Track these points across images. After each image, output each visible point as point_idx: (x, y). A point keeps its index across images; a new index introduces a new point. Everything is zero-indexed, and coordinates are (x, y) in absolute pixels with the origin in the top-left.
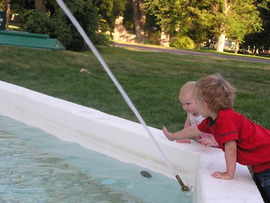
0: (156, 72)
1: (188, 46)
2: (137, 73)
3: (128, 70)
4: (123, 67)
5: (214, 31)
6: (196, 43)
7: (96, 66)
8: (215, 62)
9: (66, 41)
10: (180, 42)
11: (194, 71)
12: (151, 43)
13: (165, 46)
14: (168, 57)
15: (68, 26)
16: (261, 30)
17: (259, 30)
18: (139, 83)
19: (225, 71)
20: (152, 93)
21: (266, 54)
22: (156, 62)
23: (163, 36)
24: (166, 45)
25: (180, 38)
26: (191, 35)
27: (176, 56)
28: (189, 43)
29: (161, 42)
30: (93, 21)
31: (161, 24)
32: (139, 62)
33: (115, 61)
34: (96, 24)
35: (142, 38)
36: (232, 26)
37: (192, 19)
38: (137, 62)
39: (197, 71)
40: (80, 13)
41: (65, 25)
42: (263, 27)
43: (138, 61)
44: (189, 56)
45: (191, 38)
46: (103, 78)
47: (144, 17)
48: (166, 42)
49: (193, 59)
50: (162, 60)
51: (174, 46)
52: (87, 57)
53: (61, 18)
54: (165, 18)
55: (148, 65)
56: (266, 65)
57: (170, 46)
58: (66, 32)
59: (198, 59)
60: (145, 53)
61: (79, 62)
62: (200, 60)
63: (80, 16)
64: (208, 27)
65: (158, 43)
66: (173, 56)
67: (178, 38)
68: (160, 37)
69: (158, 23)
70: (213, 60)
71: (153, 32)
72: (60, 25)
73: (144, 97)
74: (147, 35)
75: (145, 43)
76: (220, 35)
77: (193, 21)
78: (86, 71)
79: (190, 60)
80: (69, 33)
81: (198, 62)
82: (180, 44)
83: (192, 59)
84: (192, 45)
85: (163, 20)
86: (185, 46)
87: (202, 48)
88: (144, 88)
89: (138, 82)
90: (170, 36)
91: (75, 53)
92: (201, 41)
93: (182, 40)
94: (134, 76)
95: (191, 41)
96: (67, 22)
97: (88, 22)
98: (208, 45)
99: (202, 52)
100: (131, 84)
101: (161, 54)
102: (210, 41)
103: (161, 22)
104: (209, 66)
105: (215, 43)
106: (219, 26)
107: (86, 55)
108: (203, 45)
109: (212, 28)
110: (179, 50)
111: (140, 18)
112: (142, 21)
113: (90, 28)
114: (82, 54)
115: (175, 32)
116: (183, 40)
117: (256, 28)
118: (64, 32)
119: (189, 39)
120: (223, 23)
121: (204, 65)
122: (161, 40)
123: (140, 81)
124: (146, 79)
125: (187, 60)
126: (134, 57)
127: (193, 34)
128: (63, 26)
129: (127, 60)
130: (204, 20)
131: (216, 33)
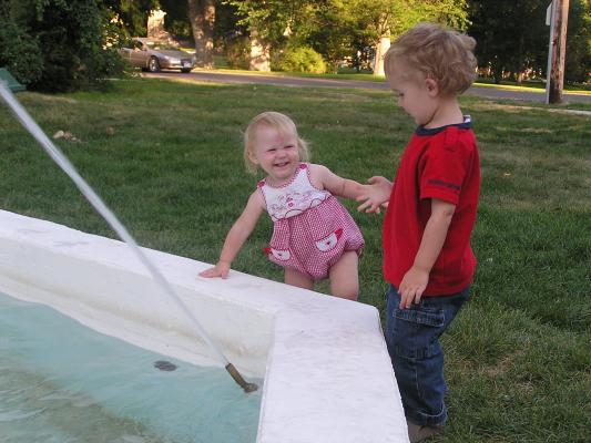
0: (228, 129)
1: (311, 67)
2: (184, 134)
3: (165, 129)
4: (154, 123)
5: (366, 32)
6: (328, 60)
7: (92, 123)
8: (367, 100)
9: (32, 71)
10: (294, 59)
11: (316, 122)
12: (230, 65)
13: (262, 70)
14: (266, 94)
15: (34, 37)
16: (467, 24)
17: (464, 24)
18: (186, 155)
19: (388, 117)
20: (212, 176)
21: (483, 76)
22: (234, 107)
23: (256, 50)
24: (264, 69)
25: (294, 51)
26: (317, 43)
27: (282, 92)
28: (313, 62)
29: (252, 62)
30: (89, 24)
31: (248, 24)
32: (196, 110)
33: (140, 109)
34: (96, 31)
35: (209, 57)
36: (403, 19)
37: (315, 8)
38: (191, 109)
39: (324, 122)
40: (58, 8)
41: (28, 36)
42: (470, 18)
43: (194, 106)
44: (312, 89)
45: (317, 49)
46: (106, 148)
47: (212, 9)
48: (262, 61)
49: (321, 95)
50: (248, 102)
51: (281, 70)
52: (73, 105)
53: (17, 21)
54: (256, 9)
55: (214, 115)
56: (477, 99)
57: (273, 70)
58: (28, 50)
59: (331, 93)
60: (214, 87)
61: (53, 117)
62: (334, 97)
63: (59, 13)
64: (351, 23)
65: (246, 66)
66: (277, 91)
67: (289, 53)
68: (249, 51)
69: (240, 22)
70: (364, 94)
71: (234, 41)
72: (14, 36)
73: (191, 188)
74: (220, 49)
75: (217, 66)
76: (378, 40)
77: (318, 13)
78: (68, 135)
79: (312, 99)
80: (36, 54)
81: (330, 102)
82: (294, 64)
83: (317, 95)
84: (320, 66)
85: (253, 14)
86: (306, 68)
87: (342, 72)
88: (194, 167)
89: (183, 155)
90: (271, 50)
91: (47, 98)
92: (340, 56)
93: (296, 55)
94: (177, 140)
95: (317, 57)
96: (30, 28)
97: (78, 26)
98: (356, 63)
99: (341, 79)
100: (167, 158)
101: (250, 88)
102: (359, 54)
103: (247, 20)
104: (351, 110)
105: (370, 58)
106: (376, 21)
107: (71, 100)
108: (345, 64)
109: (362, 26)
110: (292, 78)
111: (202, 12)
112: (207, 18)
113: (83, 40)
114: (61, 98)
115: (282, 39)
116: (300, 55)
117: (455, 22)
118: (26, 51)
119: (311, 51)
120: (384, 14)
121: (340, 107)
122: (251, 59)
123: (188, 151)
124: (203, 145)
125: (306, 99)
126: (186, 99)
127: (320, 41)
128: (22, 38)
129: (168, 107)
130: (342, 10)
131: (369, 36)
